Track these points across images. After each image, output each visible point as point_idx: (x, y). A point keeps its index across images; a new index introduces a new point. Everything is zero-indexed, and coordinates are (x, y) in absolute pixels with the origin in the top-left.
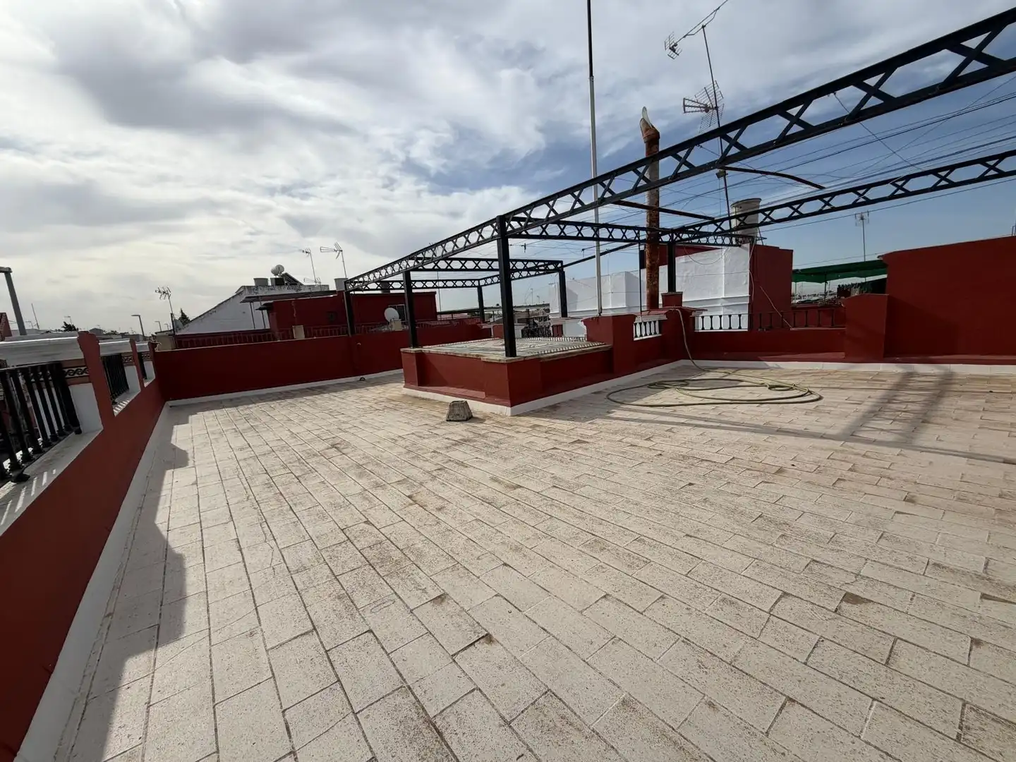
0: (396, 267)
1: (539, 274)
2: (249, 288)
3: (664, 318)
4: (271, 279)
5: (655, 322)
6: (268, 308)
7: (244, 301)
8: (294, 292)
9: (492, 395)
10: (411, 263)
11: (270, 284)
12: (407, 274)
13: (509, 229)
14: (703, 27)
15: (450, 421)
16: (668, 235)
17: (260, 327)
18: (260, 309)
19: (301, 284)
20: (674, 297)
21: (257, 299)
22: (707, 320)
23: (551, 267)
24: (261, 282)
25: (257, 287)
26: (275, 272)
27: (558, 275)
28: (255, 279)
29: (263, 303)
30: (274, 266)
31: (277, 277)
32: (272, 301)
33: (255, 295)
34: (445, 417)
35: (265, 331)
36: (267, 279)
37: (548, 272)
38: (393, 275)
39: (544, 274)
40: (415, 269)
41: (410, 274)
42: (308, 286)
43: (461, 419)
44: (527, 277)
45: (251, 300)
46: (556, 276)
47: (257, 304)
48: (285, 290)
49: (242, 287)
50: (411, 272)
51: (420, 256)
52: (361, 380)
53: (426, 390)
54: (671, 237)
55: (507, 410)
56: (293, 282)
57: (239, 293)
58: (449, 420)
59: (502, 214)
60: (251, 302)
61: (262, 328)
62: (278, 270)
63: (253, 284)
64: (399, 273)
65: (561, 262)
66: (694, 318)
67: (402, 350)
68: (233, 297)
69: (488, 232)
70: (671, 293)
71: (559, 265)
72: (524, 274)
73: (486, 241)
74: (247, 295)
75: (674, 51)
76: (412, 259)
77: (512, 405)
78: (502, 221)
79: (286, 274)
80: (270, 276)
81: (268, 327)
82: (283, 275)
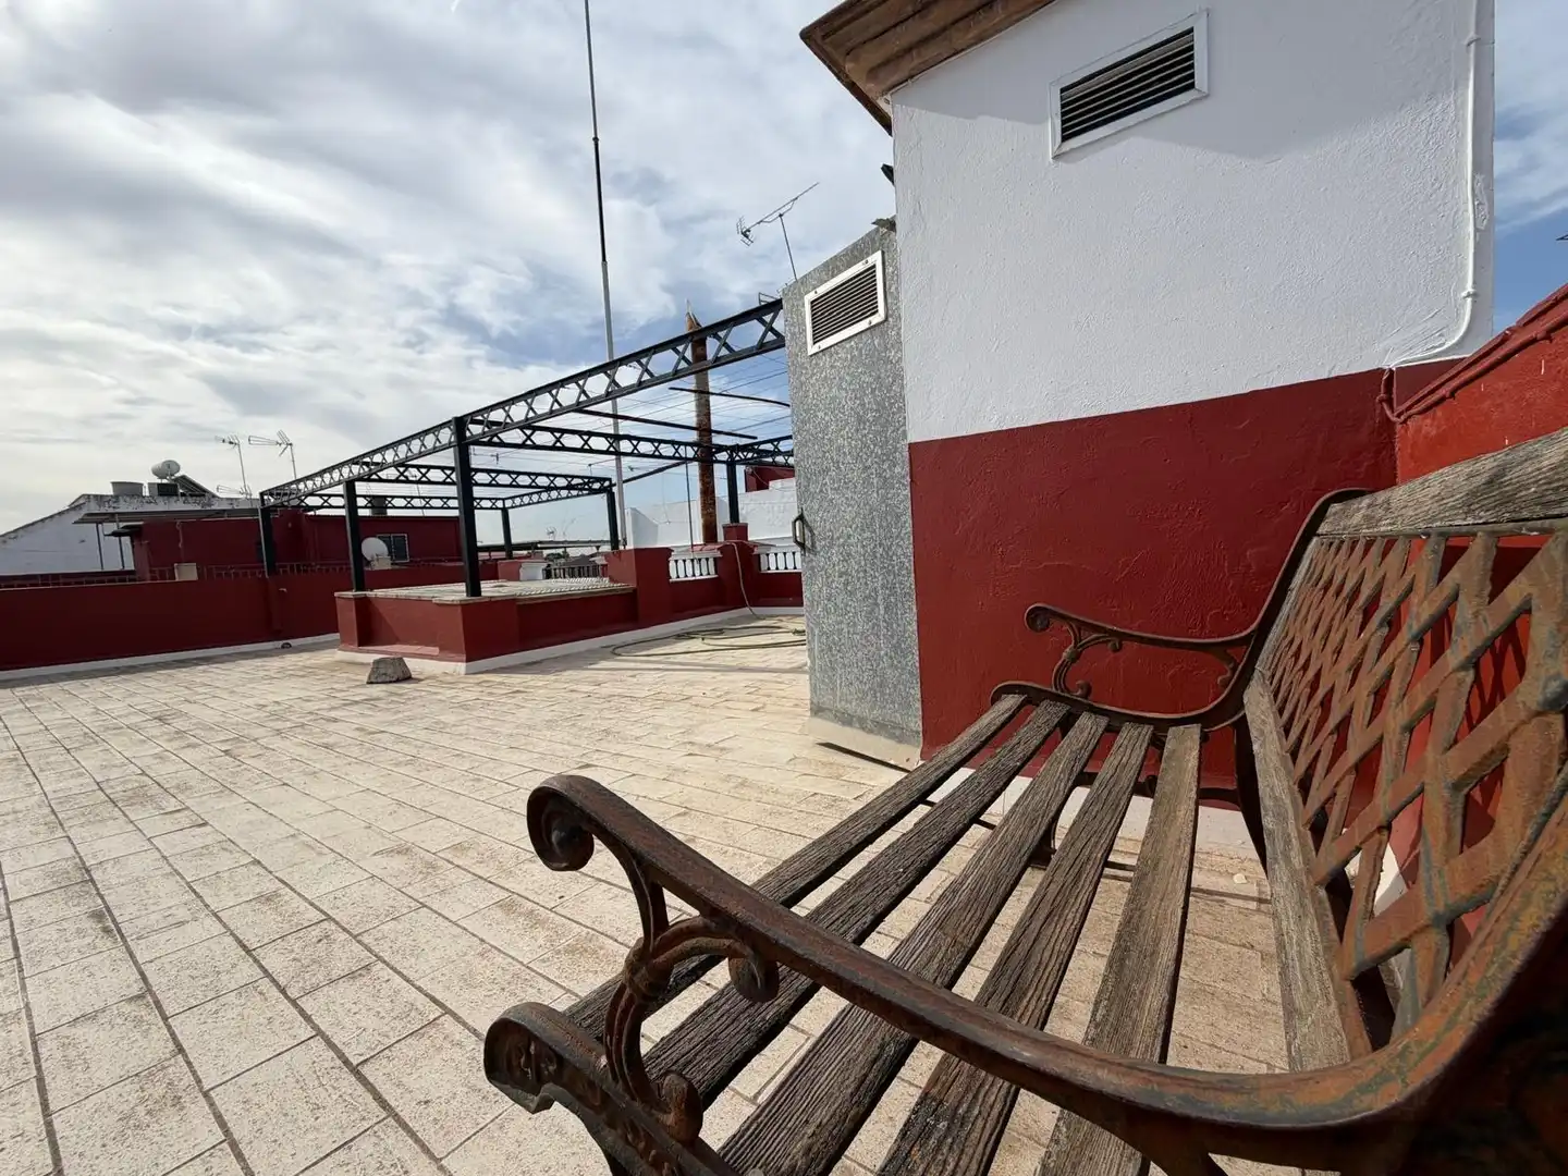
0: (336, 475)
1: (583, 495)
2: (100, 498)
3: (719, 554)
4: (149, 484)
5: (707, 559)
6: (135, 533)
7: (82, 521)
8: (199, 508)
9: (446, 650)
10: (356, 469)
11: (146, 492)
12: (350, 485)
13: (468, 434)
14: (781, 216)
15: (372, 683)
16: (725, 453)
17: (112, 565)
18: (115, 534)
19: (214, 496)
20: (738, 529)
21: (111, 517)
22: (772, 558)
23: (596, 486)
24: (127, 490)
25: (116, 497)
26: (157, 472)
27: (605, 498)
28: (113, 483)
29: (122, 525)
30: (158, 461)
31: (165, 481)
32: (141, 523)
33: (111, 510)
34: (365, 679)
35: (122, 574)
36: (142, 485)
37: (593, 492)
38: (331, 486)
39: (588, 494)
40: (361, 479)
41: (354, 486)
42: (228, 499)
43: (388, 679)
44: (568, 497)
45: (97, 519)
46: (602, 499)
47: (112, 527)
48: (177, 505)
49: (83, 495)
50: (357, 483)
51: (367, 460)
52: (283, 647)
53: (368, 652)
54: (731, 456)
55: (461, 667)
56: (196, 491)
57: (75, 507)
58: (370, 683)
59: (459, 415)
60: (98, 523)
61: (118, 568)
62: (167, 469)
63: (109, 491)
64: (339, 483)
65: (610, 480)
66: (758, 556)
67: (336, 594)
68: (60, 514)
69: (446, 435)
70: (734, 524)
71: (607, 483)
72: (564, 493)
73: (444, 448)
74: (90, 511)
75: (747, 237)
76: (357, 463)
77: (468, 660)
78: (460, 424)
79: (184, 477)
80: (147, 479)
81: (130, 566)
82: (177, 480)
